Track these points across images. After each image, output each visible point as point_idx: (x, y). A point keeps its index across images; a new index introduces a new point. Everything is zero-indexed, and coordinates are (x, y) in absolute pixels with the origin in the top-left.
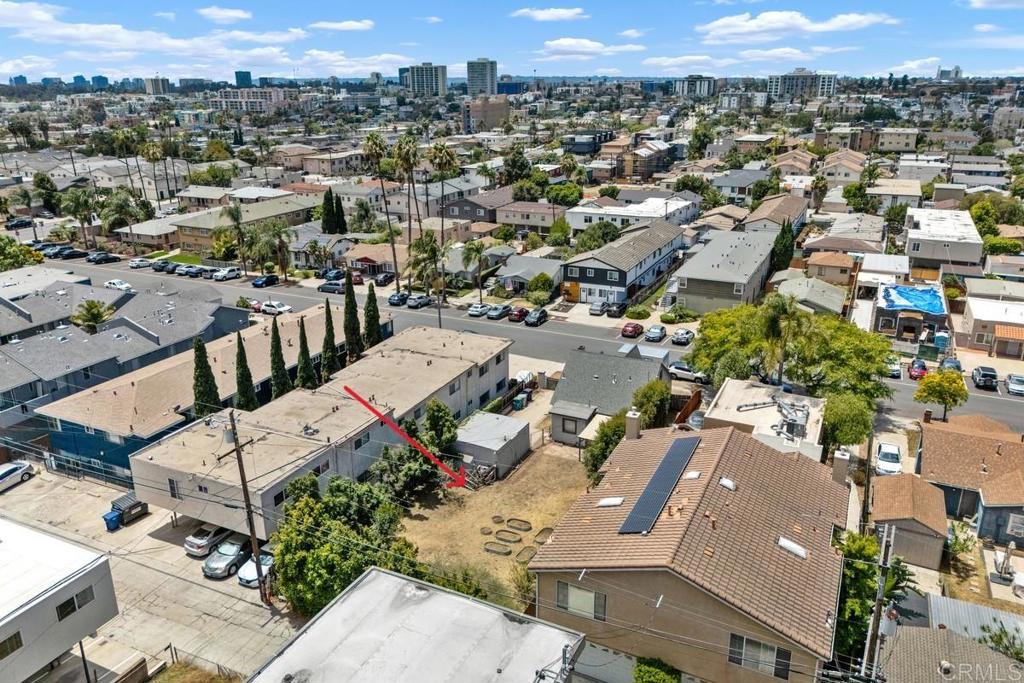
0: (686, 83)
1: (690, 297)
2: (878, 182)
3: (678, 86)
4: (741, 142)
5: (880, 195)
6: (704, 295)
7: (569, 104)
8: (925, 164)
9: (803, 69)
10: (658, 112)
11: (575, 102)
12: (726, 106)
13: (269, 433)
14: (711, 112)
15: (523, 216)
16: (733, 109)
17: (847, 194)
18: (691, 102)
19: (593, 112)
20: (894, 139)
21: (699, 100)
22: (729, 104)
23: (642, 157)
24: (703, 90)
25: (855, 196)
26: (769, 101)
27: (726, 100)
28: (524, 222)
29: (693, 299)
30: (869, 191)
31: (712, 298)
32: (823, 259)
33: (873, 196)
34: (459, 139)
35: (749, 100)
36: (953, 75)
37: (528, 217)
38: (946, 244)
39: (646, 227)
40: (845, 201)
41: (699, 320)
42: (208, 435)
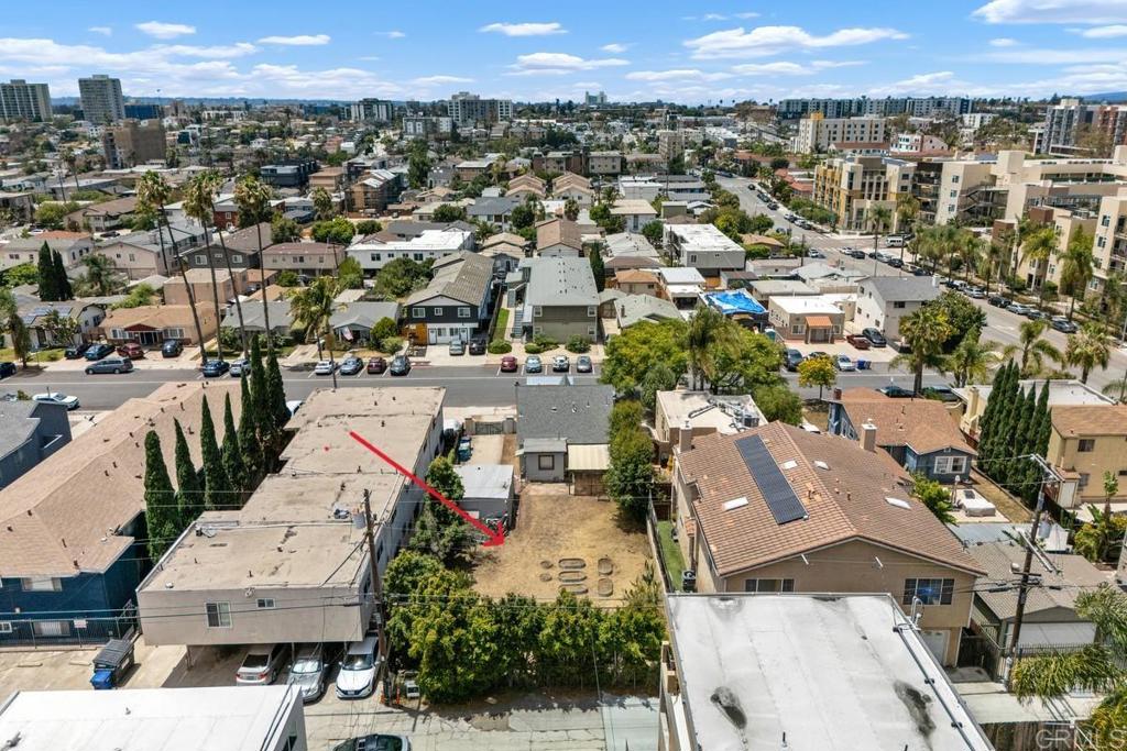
0: (362, 107)
1: (545, 324)
2: (616, 203)
3: (354, 110)
4: (462, 169)
5: (623, 215)
6: (558, 321)
7: (229, 130)
8: (643, 184)
9: (467, 93)
10: (339, 138)
11: (235, 127)
12: (412, 131)
13: (291, 527)
14: (396, 138)
15: (295, 259)
16: (420, 135)
17: (594, 216)
18: (373, 127)
19: (262, 140)
20: (602, 162)
21: (380, 125)
22: (415, 129)
23: (373, 188)
24: (382, 114)
25: (601, 217)
26: (454, 126)
27: (410, 126)
28: (298, 265)
29: (550, 326)
30: (613, 211)
31: (567, 323)
32: (631, 277)
33: (618, 216)
34: (111, 175)
35: (435, 125)
36: (599, 101)
37: (302, 260)
38: (717, 254)
39: (461, 260)
40: (594, 223)
41: (562, 347)
42: (214, 545)
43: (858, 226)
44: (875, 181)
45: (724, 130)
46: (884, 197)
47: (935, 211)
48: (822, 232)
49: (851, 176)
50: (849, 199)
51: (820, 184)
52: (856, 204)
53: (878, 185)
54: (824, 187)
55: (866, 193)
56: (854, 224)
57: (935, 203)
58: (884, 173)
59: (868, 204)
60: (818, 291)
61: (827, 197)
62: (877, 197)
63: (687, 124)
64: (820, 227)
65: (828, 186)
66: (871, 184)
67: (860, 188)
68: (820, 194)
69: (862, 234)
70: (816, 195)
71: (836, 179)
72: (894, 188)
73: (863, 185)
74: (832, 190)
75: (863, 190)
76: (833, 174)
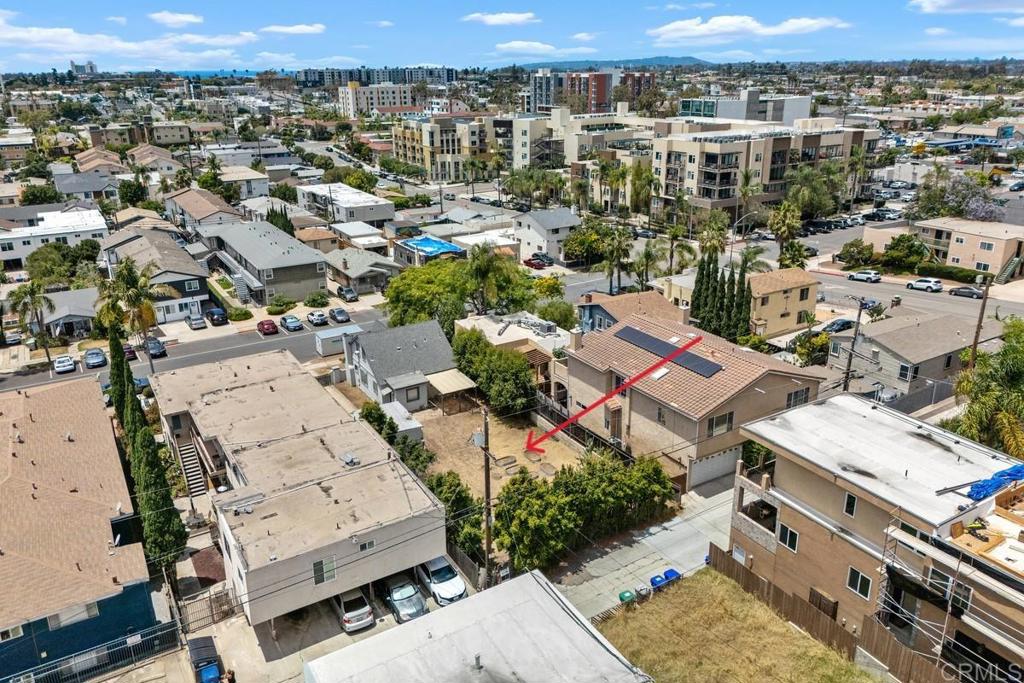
1: (278, 286)
5: (236, 182)
6: (290, 281)
8: (231, 151)
13: (319, 483)
20: (170, 133)
25: (214, 186)
29: (283, 287)
31: (300, 282)
33: (230, 184)
36: (88, 70)
38: (372, 208)
39: (138, 236)
41: (300, 305)
42: (265, 518)
43: (444, 177)
44: (450, 138)
45: (252, 99)
46: (459, 152)
47: (512, 159)
48: (416, 185)
49: (432, 134)
50: (433, 154)
51: (400, 143)
52: (439, 158)
53: (453, 141)
54: (405, 146)
55: (445, 148)
56: (440, 175)
57: (510, 153)
58: (455, 131)
59: (449, 158)
60: (478, 230)
61: (409, 154)
62: (454, 152)
63: (212, 94)
64: (411, 180)
65: (408, 145)
66: (448, 141)
67: (439, 145)
68: (401, 152)
69: (448, 184)
70: (398, 154)
71: (417, 137)
72: (466, 143)
73: (442, 141)
74: (414, 148)
75: (442, 146)
76: (413, 134)
